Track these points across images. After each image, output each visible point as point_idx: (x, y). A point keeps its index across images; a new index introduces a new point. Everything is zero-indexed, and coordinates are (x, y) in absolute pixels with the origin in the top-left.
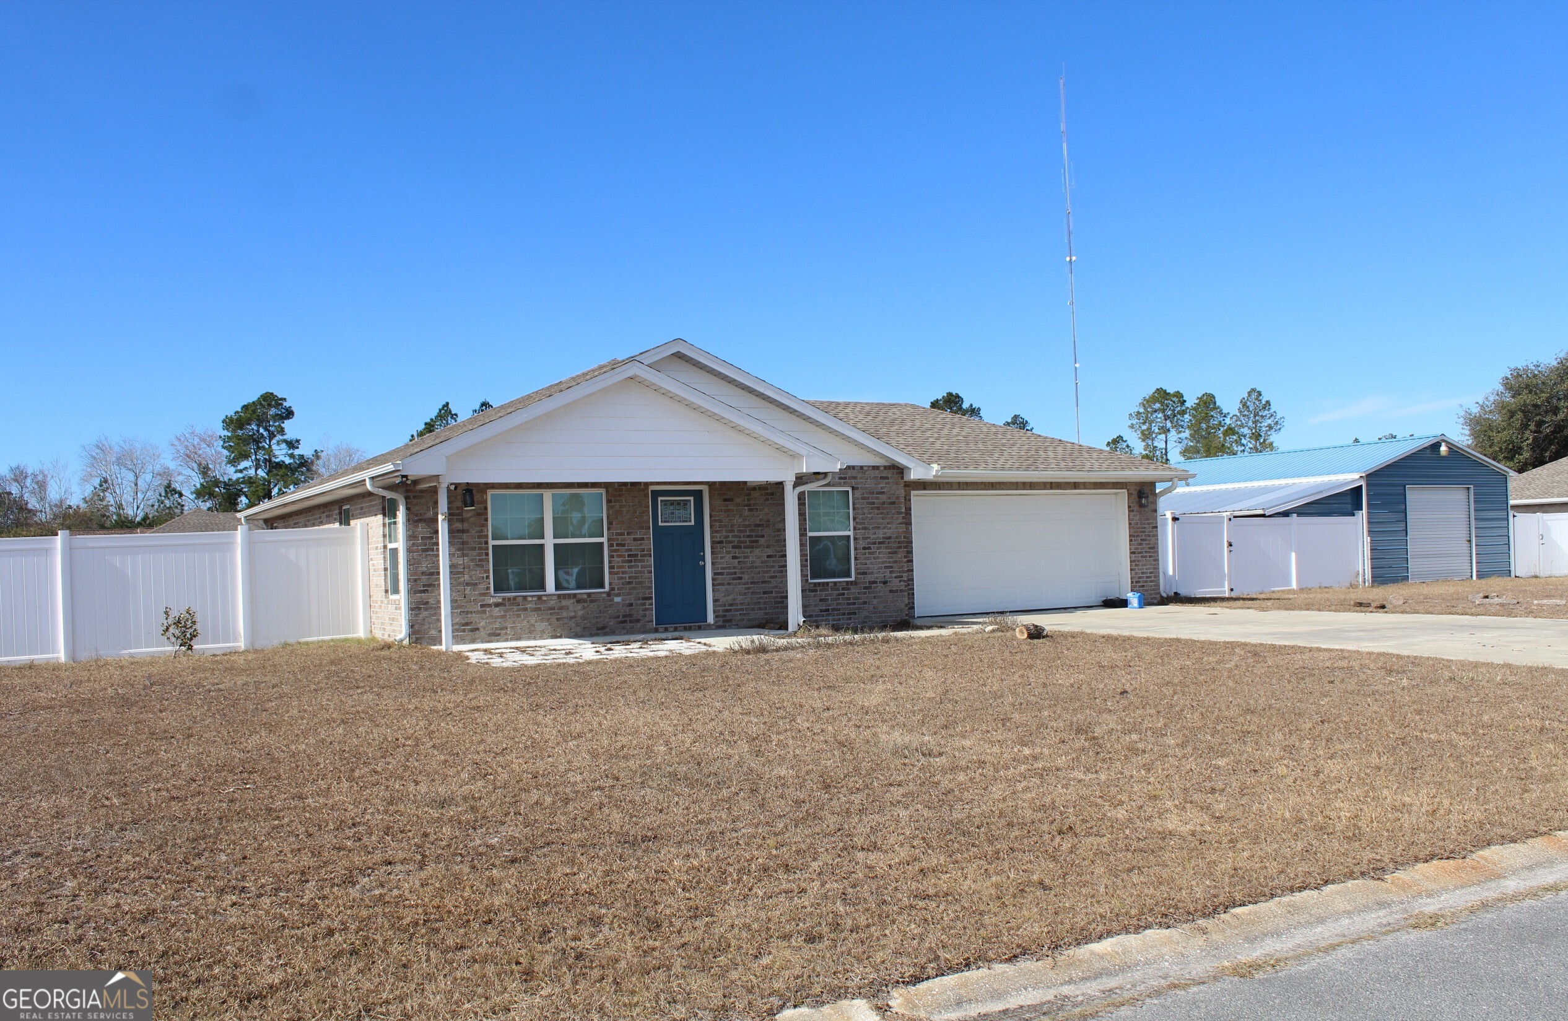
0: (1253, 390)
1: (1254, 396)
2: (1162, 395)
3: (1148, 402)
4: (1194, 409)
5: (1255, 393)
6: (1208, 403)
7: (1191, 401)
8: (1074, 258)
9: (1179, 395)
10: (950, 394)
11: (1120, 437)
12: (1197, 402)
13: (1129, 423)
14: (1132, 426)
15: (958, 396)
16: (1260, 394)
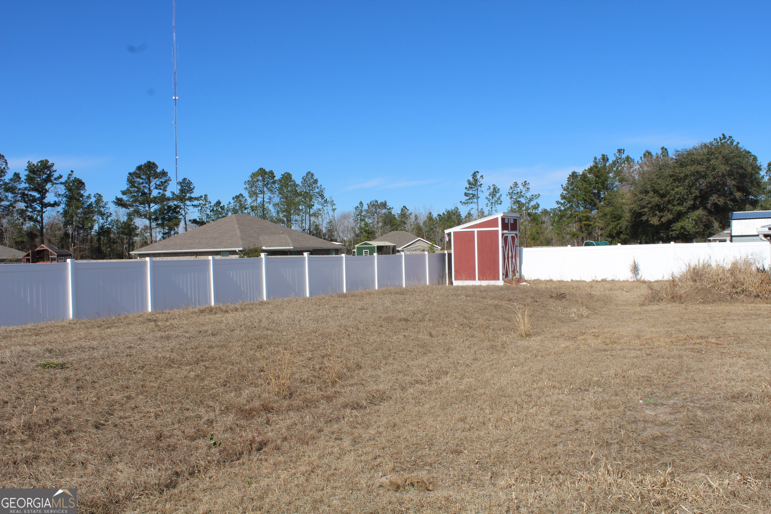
0: (309, 172)
1: (310, 176)
2: (262, 172)
3: (254, 175)
4: (280, 181)
5: (310, 174)
6: (287, 177)
7: (278, 177)
8: (177, 98)
9: (271, 173)
10: (149, 162)
11: (241, 195)
12: (281, 177)
13: (245, 186)
14: (246, 189)
15: (154, 164)
16: (312, 175)
